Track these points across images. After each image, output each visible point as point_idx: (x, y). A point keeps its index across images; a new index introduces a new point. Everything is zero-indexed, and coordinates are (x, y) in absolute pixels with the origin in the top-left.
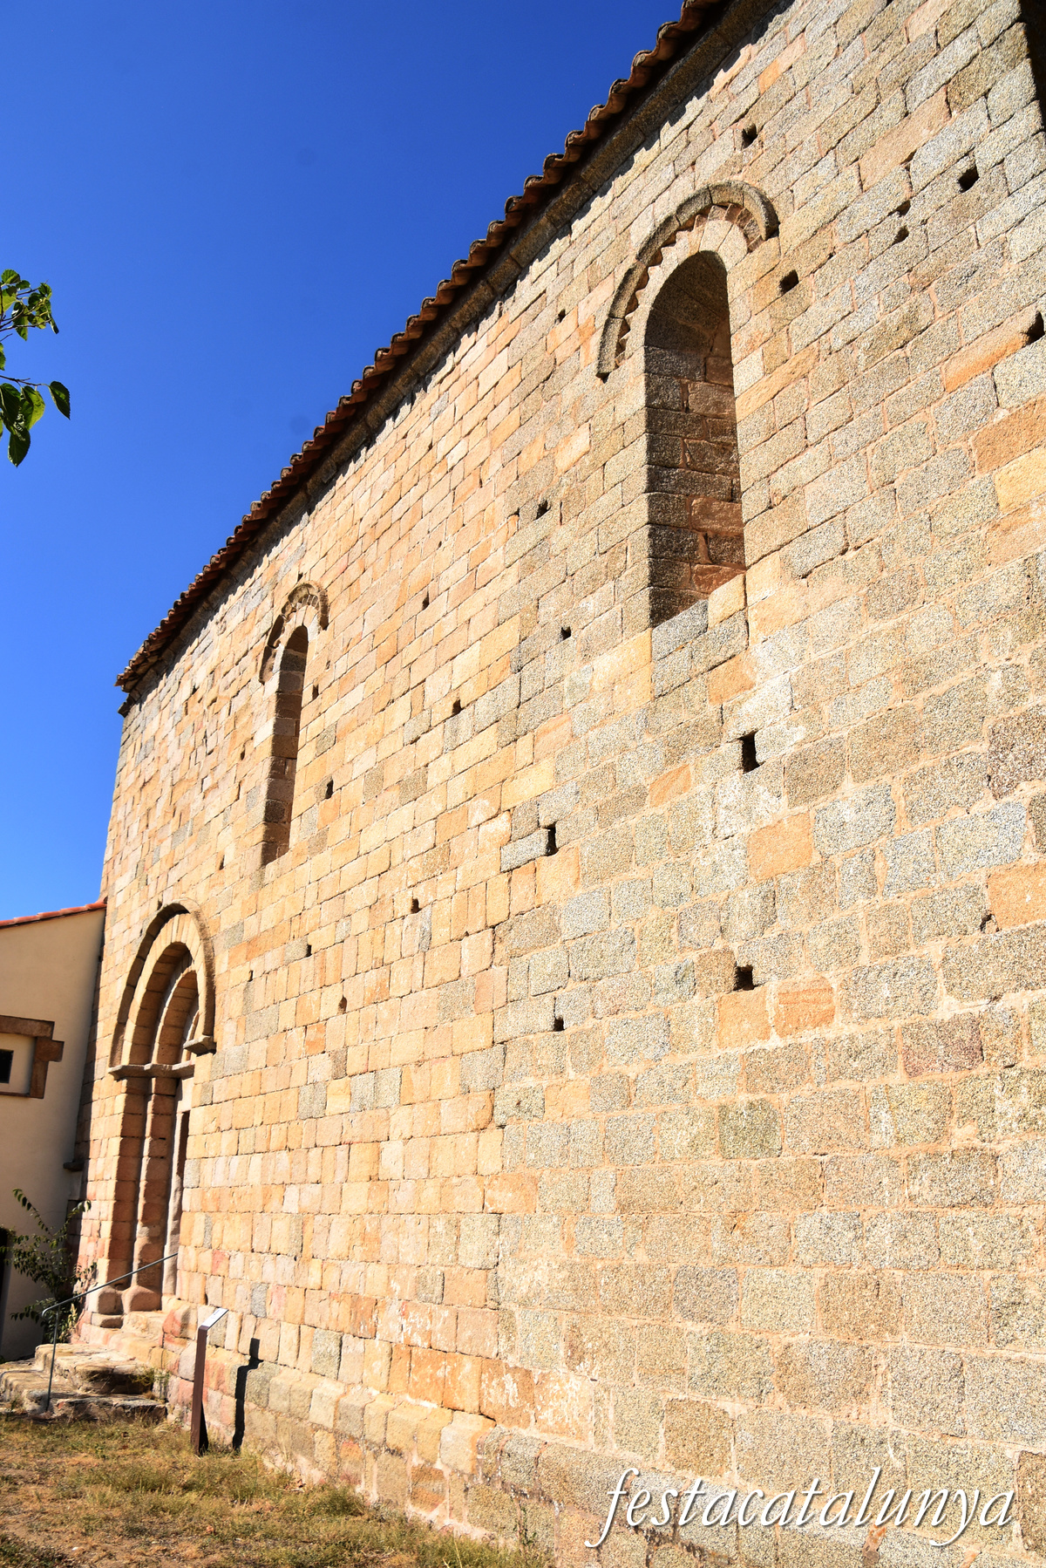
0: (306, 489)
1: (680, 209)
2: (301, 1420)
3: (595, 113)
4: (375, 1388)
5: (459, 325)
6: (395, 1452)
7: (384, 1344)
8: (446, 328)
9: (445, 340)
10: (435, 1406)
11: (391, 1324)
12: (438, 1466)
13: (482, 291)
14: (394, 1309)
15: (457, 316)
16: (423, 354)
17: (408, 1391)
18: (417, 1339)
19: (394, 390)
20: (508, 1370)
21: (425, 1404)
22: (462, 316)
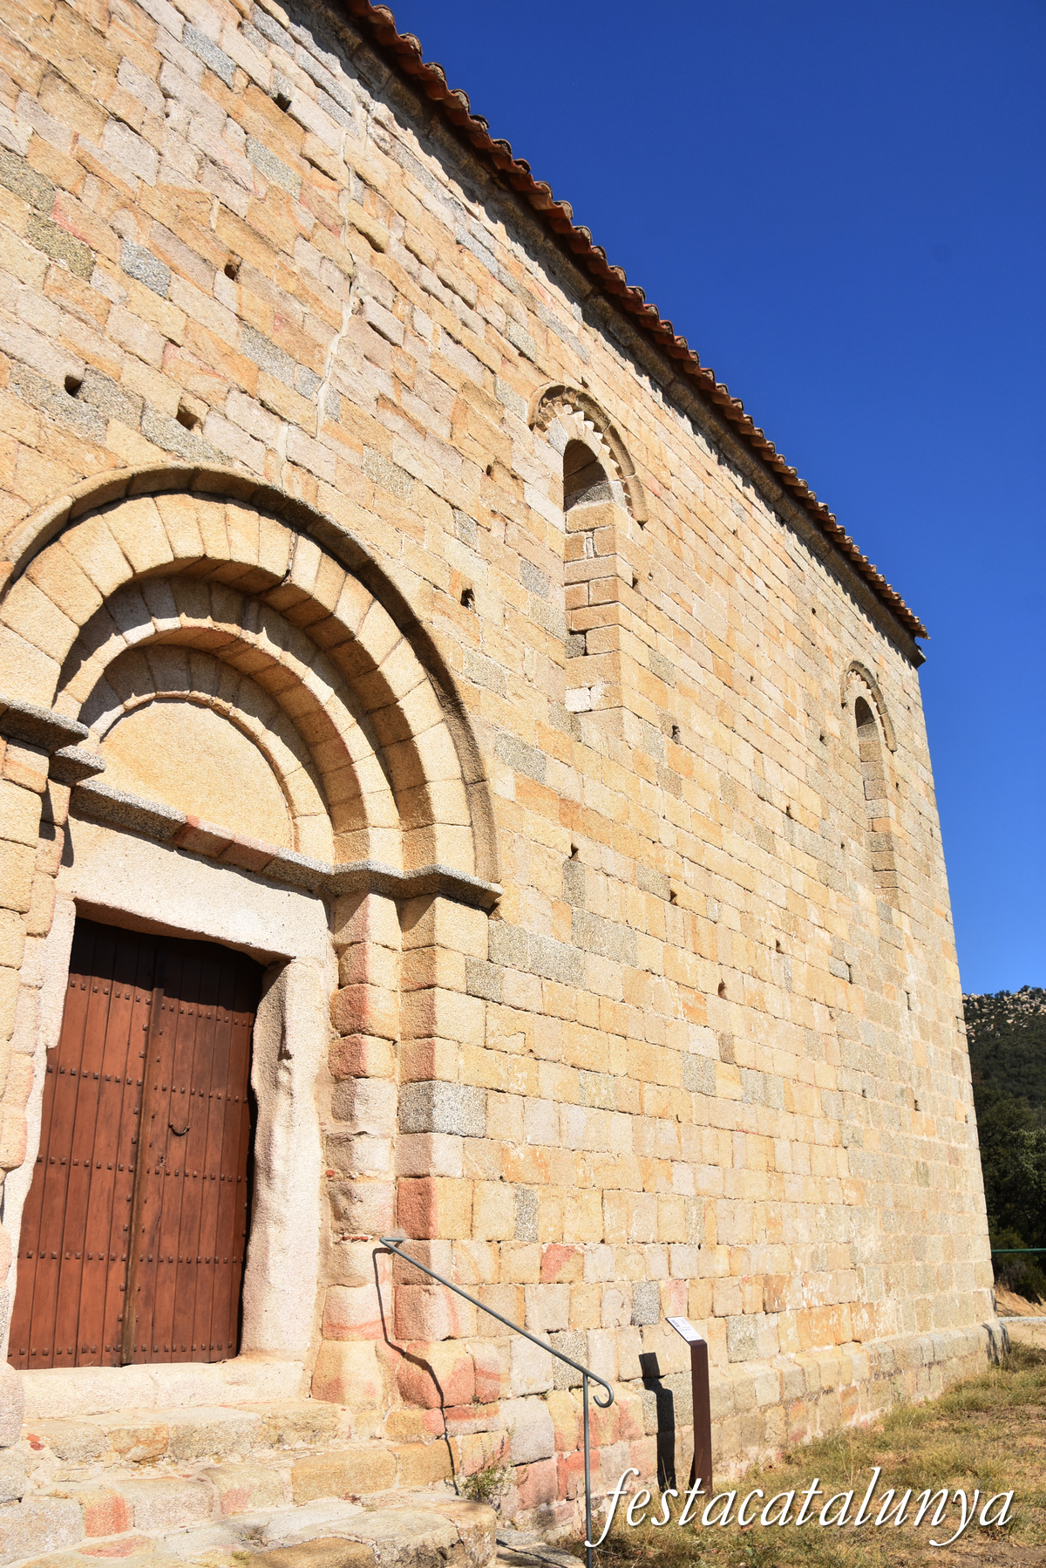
0: (595, 296)
1: (867, 670)
2: (748, 1410)
3: (856, 548)
4: (792, 1351)
5: (755, 476)
6: (829, 1391)
7: (793, 1312)
8: (754, 465)
9: (744, 464)
10: (832, 1347)
11: (797, 1297)
12: (853, 1384)
13: (777, 492)
14: (797, 1282)
15: (762, 474)
16: (736, 446)
17: (814, 1343)
18: (815, 1302)
19: (706, 416)
20: (864, 1306)
21: (827, 1348)
22: (761, 478)
